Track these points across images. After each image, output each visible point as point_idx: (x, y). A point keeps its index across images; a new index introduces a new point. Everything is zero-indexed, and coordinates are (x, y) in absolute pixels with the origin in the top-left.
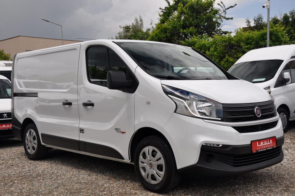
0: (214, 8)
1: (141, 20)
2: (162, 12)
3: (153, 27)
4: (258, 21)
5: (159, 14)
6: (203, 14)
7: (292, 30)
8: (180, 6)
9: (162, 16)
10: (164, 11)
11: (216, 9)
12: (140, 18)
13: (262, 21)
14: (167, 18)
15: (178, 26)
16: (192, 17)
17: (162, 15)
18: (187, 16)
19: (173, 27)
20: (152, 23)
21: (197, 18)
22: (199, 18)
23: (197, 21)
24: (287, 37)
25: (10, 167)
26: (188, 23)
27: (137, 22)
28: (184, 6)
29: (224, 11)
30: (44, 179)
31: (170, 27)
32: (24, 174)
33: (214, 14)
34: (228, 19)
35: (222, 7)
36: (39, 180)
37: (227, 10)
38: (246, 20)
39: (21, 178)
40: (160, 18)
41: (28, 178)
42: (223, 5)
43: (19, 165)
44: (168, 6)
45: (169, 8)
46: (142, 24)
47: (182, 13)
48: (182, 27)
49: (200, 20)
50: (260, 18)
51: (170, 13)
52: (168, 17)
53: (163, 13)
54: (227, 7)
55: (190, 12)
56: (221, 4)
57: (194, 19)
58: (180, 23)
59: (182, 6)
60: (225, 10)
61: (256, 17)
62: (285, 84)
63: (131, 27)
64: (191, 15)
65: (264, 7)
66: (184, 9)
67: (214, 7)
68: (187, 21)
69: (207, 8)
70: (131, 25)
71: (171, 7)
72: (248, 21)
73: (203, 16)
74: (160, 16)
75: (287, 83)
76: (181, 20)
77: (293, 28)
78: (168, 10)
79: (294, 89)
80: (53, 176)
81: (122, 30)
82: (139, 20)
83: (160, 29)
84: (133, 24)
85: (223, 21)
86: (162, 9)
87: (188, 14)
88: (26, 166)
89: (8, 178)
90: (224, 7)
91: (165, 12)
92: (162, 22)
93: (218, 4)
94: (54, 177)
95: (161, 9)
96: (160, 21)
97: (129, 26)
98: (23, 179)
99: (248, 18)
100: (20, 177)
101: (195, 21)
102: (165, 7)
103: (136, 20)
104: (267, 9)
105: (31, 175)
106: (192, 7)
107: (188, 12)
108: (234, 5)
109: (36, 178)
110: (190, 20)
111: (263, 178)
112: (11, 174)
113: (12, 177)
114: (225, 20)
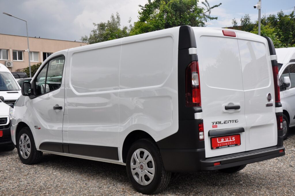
0: (198, 7)
1: (118, 18)
2: (142, 9)
3: (131, 25)
4: (245, 22)
5: (139, 12)
6: (187, 13)
7: (281, 32)
8: (162, 4)
9: (142, 14)
10: (144, 8)
11: (200, 7)
12: (117, 15)
13: (249, 22)
14: (147, 16)
15: (160, 25)
16: (175, 16)
17: (141, 12)
18: (170, 15)
19: (155, 26)
20: (130, 21)
21: (181, 17)
22: (182, 17)
23: (181, 20)
24: (278, 39)
25: (4, 180)
26: (171, 23)
27: (114, 20)
28: (166, 3)
29: (208, 11)
30: (50, 193)
31: (151, 26)
32: (24, 188)
33: (198, 13)
34: (212, 19)
35: (206, 6)
36: (44, 194)
37: (212, 9)
38: (233, 21)
39: (24, 192)
40: (140, 16)
41: (32, 192)
42: (208, 3)
43: (13, 177)
44: (149, 4)
45: (150, 5)
46: (118, 22)
47: (164, 11)
48: (164, 26)
49: (184, 19)
50: (247, 19)
51: (150, 11)
52: (149, 15)
53: (143, 11)
54: (211, 6)
55: (173, 10)
56: (205, 2)
57: (177, 18)
58: (162, 22)
59: (165, 4)
60: (210, 9)
61: (244, 17)
62: (286, 89)
63: (106, 25)
64: (174, 13)
65: (255, 7)
66: (166, 7)
67: (198, 5)
68: (170, 20)
69: (191, 6)
70: (107, 22)
71: (151, 4)
72: (235, 22)
73: (187, 15)
74: (140, 14)
75: (287, 88)
76: (163, 19)
77: (281, 30)
78: (148, 7)
79: (294, 94)
80: (59, 189)
81: (96, 28)
82: (115, 17)
83: (141, 28)
84: (109, 21)
85: (207, 20)
86: (142, 7)
87: (171, 12)
88: (22, 179)
89: (8, 193)
90: (209, 6)
91: (145, 10)
92: (143, 20)
93: (203, 3)
94: (61, 190)
95: (140, 6)
96: (140, 19)
97: (104, 23)
98: (26, 193)
99: (234, 18)
100: (21, 190)
101: (178, 20)
102: (145, 5)
103: (113, 17)
104: (258, 10)
105: (33, 189)
106: (175, 5)
107: (171, 11)
108: (219, 4)
109: (40, 191)
110: (173, 19)
111: (288, 189)
112: (10, 188)
113: (12, 191)
114: (209, 19)
